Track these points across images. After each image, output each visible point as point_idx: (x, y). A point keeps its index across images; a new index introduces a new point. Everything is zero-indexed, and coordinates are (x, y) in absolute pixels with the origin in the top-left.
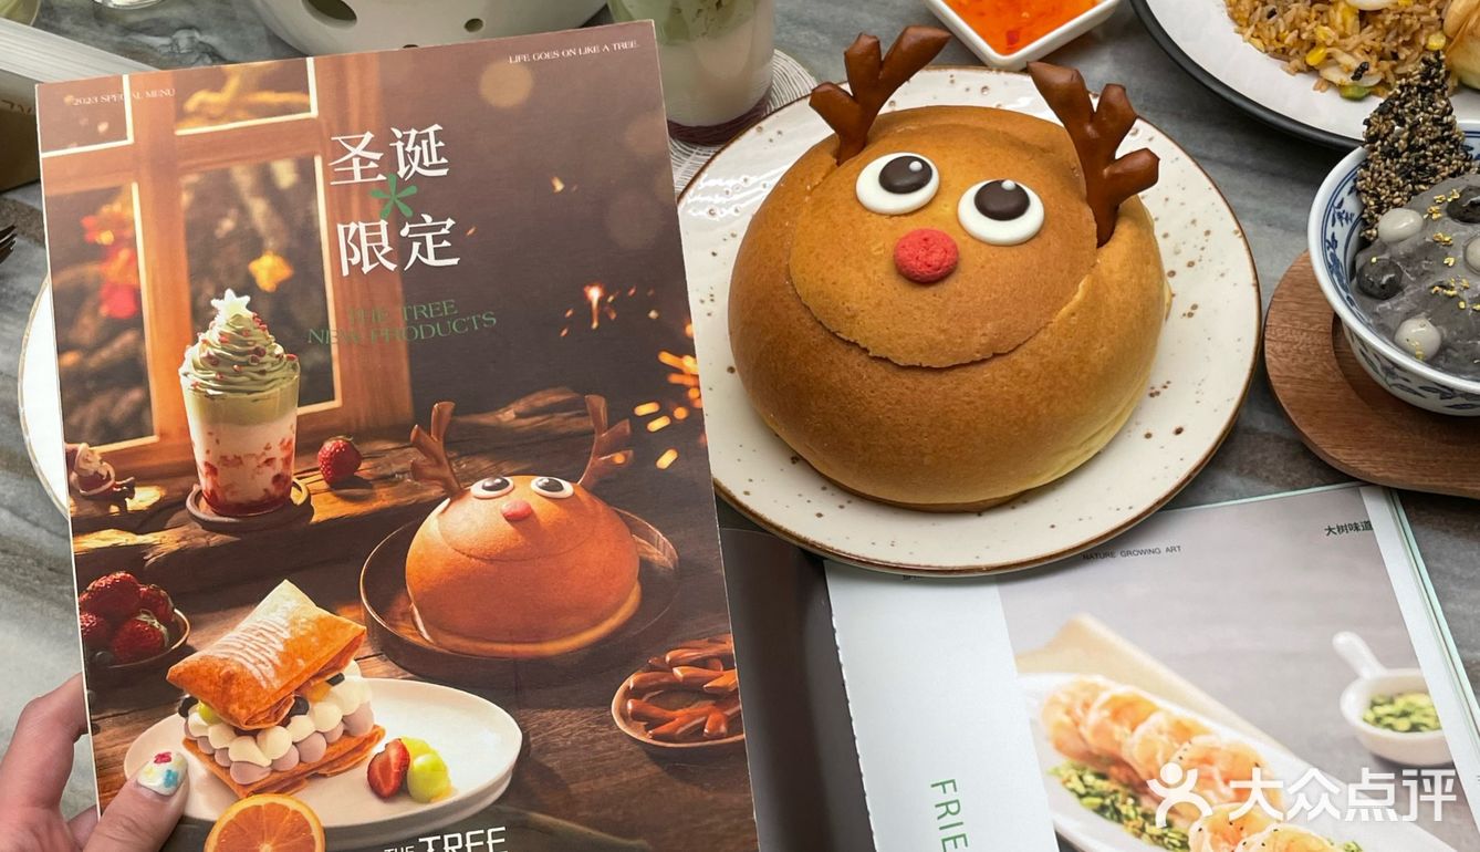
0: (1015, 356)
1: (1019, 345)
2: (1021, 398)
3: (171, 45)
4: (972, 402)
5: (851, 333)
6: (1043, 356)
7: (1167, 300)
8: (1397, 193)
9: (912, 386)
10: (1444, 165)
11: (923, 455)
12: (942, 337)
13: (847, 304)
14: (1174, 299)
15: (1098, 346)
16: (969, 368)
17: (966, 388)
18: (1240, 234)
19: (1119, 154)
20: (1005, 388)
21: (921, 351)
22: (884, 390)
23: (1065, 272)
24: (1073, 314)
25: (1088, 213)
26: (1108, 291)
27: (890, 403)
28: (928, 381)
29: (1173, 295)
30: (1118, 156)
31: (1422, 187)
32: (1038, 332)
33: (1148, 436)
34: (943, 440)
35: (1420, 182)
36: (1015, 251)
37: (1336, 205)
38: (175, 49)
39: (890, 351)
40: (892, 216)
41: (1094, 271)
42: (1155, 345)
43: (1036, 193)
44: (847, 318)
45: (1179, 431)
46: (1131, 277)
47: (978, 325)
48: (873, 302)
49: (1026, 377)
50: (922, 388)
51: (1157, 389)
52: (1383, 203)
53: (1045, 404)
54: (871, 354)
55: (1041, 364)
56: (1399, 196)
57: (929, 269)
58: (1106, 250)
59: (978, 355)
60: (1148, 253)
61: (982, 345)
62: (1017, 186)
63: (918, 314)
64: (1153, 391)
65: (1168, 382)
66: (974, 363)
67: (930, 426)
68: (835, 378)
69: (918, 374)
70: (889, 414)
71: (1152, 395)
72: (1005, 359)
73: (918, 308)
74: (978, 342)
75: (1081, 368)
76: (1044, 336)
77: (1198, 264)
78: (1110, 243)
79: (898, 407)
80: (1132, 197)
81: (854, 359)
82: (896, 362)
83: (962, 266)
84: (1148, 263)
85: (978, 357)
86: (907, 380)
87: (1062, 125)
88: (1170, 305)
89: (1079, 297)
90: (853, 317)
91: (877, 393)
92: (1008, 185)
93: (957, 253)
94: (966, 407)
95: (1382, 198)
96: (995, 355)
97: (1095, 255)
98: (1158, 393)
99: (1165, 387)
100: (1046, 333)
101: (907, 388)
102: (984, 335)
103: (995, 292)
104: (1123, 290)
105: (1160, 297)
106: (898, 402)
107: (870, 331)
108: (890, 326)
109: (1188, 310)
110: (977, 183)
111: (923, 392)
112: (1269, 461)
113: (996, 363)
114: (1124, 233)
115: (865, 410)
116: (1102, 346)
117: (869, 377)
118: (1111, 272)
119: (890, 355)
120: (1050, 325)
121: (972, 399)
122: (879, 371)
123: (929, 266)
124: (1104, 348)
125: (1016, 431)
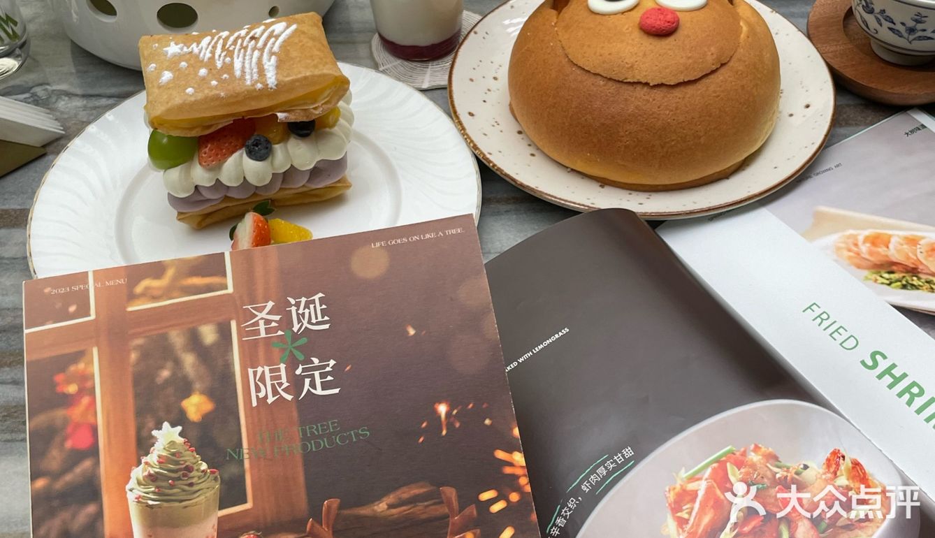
0: (731, 64)
1: (731, 57)
2: (743, 87)
3: (31, 97)
4: (719, 96)
5: (634, 77)
6: (745, 61)
9: (681, 96)
11: (700, 137)
12: (690, 61)
13: (625, 61)
16: (710, 77)
17: (712, 88)
20: (733, 83)
21: (682, 72)
22: (666, 104)
24: (748, 37)
27: (672, 111)
28: (690, 90)
32: (736, 48)
34: (709, 124)
38: (36, 98)
39: (662, 78)
44: (628, 68)
47: (706, 50)
48: (641, 54)
49: (741, 74)
50: (688, 96)
53: (755, 88)
54: (651, 85)
55: (746, 66)
57: (669, 24)
59: (714, 66)
61: (714, 60)
63: (670, 53)
66: (713, 72)
67: (700, 117)
68: (631, 108)
69: (682, 89)
70: (673, 118)
72: (727, 66)
73: (670, 49)
76: (740, 51)
79: (678, 111)
81: (640, 92)
82: (668, 84)
85: (714, 67)
86: (678, 93)
90: (632, 67)
91: (662, 107)
94: (717, 99)
96: (723, 65)
100: (740, 49)
101: (679, 98)
102: (712, 54)
106: (677, 109)
107: (646, 71)
108: (657, 64)
111: (689, 98)
113: (722, 71)
115: (658, 119)
117: (654, 100)
119: (664, 81)
121: (718, 93)
122: (658, 94)
123: (669, 22)
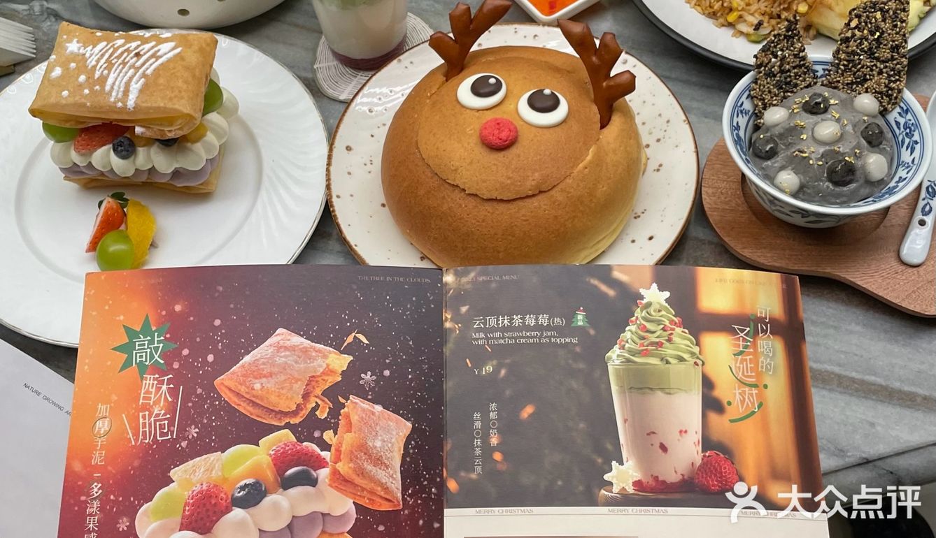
0: (552, 193)
1: (554, 186)
2: (556, 217)
3: (29, 10)
4: (527, 220)
5: (454, 180)
6: (569, 193)
7: (644, 160)
8: (774, 98)
9: (491, 211)
10: (802, 81)
11: (499, 252)
12: (509, 182)
13: (452, 163)
14: (649, 161)
15: (601, 186)
16: (525, 200)
17: (523, 212)
18: (687, 122)
19: (613, 74)
20: (547, 212)
21: (497, 190)
22: (476, 213)
23: (581, 144)
24: (586, 168)
25: (595, 109)
26: (607, 155)
27: (478, 222)
28: (502, 207)
29: (648, 159)
30: (612, 75)
31: (789, 94)
32: (565, 178)
33: (633, 241)
34: (510, 243)
35: (788, 92)
36: (551, 130)
37: (739, 105)
38: (32, 12)
39: (477, 190)
40: (478, 110)
41: (597, 143)
42: (636, 186)
43: (564, 96)
44: (452, 170)
45: (651, 238)
46: (620, 146)
47: (530, 174)
48: (468, 161)
49: (558, 205)
50: (497, 212)
51: (639, 214)
52: (766, 103)
53: (570, 221)
54: (467, 192)
55: (568, 197)
56: (776, 100)
57: (500, 141)
58: (605, 130)
59: (530, 192)
60: (632, 133)
61: (532, 186)
62: (552, 93)
63: (494, 168)
64: (636, 215)
65: (645, 210)
66: (528, 197)
67: (503, 235)
68: (445, 207)
69: (495, 204)
70: (478, 228)
71: (635, 218)
72: (546, 194)
73: (495, 164)
74: (530, 184)
75: (591, 200)
76: (569, 181)
77: (662, 140)
78: (607, 127)
79: (484, 224)
80: (621, 99)
81: (457, 195)
82: (481, 196)
83: (520, 139)
84: (630, 139)
85: (530, 193)
86: (488, 207)
87: (578, 56)
88: (646, 165)
89: (589, 158)
90: (456, 170)
91: (470, 216)
92: (547, 92)
93: (517, 132)
94: (524, 223)
95: (766, 101)
96: (541, 192)
97: (599, 134)
98: (639, 216)
99: (643, 213)
100: (570, 179)
101: (489, 212)
102: (534, 180)
103: (540, 155)
104: (616, 154)
105: (638, 160)
106: (483, 221)
107: (466, 179)
108: (478, 175)
109: (656, 167)
110: (529, 91)
111: (498, 215)
112: (705, 256)
113: (541, 197)
114: (616, 120)
115: (464, 226)
116: (603, 187)
117: (466, 206)
118: (608, 143)
119: (478, 193)
120: (572, 175)
121: (527, 218)
122: (472, 202)
123: (500, 139)
124: (605, 188)
125: (553, 237)
